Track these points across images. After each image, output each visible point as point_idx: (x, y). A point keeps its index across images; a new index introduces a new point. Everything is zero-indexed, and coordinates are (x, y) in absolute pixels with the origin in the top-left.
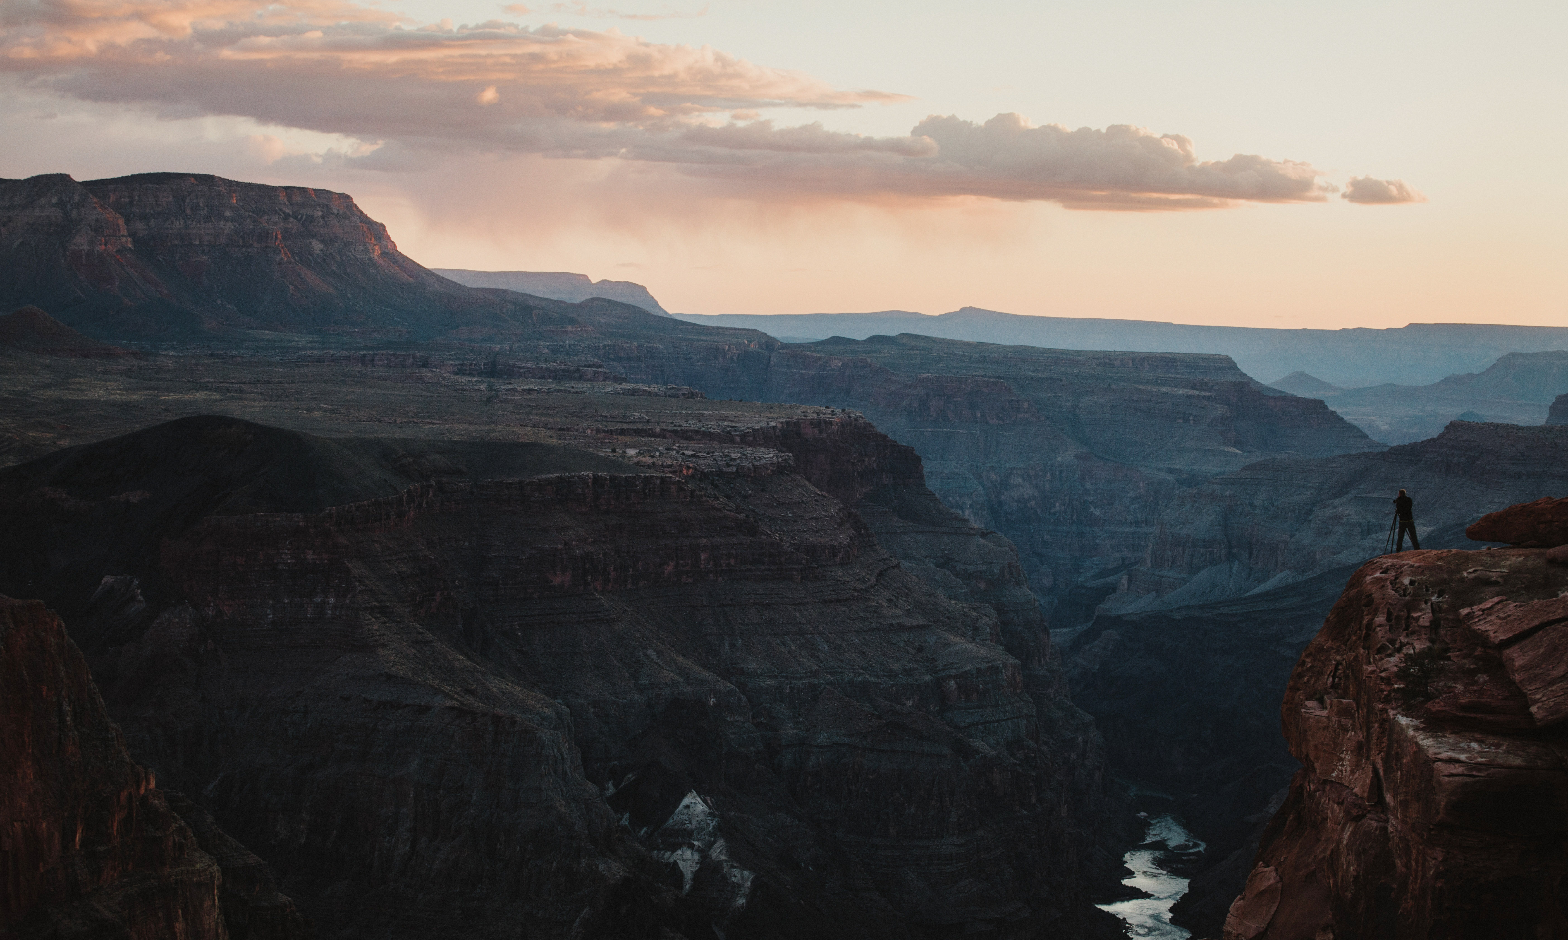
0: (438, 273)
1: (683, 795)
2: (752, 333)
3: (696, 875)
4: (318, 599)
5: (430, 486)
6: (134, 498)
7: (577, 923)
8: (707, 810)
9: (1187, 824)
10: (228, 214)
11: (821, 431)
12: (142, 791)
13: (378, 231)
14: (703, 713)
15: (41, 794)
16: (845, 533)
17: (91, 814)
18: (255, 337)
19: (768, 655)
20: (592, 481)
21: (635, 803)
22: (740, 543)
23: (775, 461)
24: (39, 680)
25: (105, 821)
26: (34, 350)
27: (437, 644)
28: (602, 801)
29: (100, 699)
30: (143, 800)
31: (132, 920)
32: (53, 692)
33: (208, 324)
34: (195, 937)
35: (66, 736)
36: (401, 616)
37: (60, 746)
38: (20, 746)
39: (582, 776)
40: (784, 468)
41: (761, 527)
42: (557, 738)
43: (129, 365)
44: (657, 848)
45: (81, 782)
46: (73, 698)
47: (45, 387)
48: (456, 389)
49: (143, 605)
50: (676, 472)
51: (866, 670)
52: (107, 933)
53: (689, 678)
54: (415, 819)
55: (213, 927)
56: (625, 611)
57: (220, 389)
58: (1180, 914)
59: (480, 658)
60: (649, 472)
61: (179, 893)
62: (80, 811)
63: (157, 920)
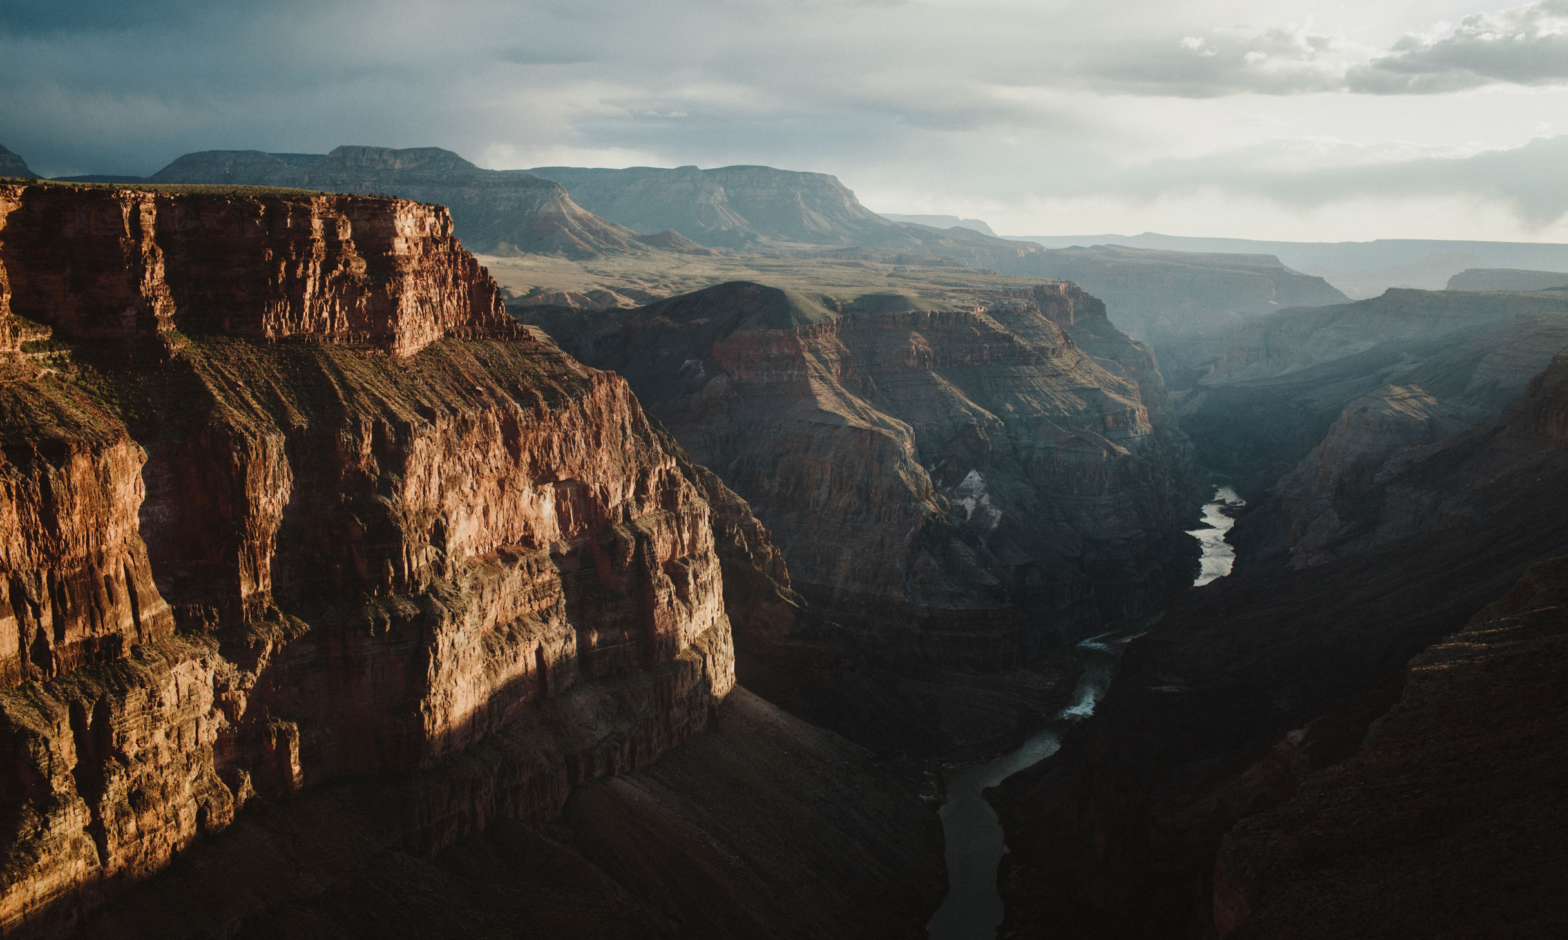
0: (883, 216)
1: (969, 471)
2: (1033, 245)
3: (974, 512)
4: (789, 372)
5: (849, 316)
6: (702, 321)
7: (908, 534)
8: (981, 479)
9: (1238, 492)
10: (774, 185)
11: (1054, 291)
12: (668, 468)
13: (850, 194)
14: (980, 431)
15: (611, 469)
16: (1060, 342)
17: (639, 479)
18: (785, 245)
19: (1016, 402)
20: (931, 314)
21: (945, 475)
22: (1004, 347)
23: (1026, 305)
24: (612, 411)
25: (646, 483)
26: (671, 251)
27: (848, 395)
28: (925, 474)
29: (646, 421)
30: (668, 472)
31: (660, 533)
32: (620, 417)
33: (763, 239)
34: (693, 541)
35: (626, 440)
36: (830, 381)
37: (623, 444)
38: (598, 444)
39: (916, 461)
40: (1030, 308)
41: (1016, 338)
42: (903, 442)
43: (717, 258)
44: (955, 498)
45: (634, 463)
46: (632, 420)
47: (672, 268)
48: (876, 270)
49: (704, 374)
50: (973, 310)
51: (1065, 410)
52: (643, 539)
53: (974, 412)
54: (831, 481)
55: (704, 536)
56: (944, 379)
57: (758, 270)
58: (1229, 538)
59: (868, 402)
60: (959, 310)
61: (686, 519)
62: (633, 478)
63: (673, 533)
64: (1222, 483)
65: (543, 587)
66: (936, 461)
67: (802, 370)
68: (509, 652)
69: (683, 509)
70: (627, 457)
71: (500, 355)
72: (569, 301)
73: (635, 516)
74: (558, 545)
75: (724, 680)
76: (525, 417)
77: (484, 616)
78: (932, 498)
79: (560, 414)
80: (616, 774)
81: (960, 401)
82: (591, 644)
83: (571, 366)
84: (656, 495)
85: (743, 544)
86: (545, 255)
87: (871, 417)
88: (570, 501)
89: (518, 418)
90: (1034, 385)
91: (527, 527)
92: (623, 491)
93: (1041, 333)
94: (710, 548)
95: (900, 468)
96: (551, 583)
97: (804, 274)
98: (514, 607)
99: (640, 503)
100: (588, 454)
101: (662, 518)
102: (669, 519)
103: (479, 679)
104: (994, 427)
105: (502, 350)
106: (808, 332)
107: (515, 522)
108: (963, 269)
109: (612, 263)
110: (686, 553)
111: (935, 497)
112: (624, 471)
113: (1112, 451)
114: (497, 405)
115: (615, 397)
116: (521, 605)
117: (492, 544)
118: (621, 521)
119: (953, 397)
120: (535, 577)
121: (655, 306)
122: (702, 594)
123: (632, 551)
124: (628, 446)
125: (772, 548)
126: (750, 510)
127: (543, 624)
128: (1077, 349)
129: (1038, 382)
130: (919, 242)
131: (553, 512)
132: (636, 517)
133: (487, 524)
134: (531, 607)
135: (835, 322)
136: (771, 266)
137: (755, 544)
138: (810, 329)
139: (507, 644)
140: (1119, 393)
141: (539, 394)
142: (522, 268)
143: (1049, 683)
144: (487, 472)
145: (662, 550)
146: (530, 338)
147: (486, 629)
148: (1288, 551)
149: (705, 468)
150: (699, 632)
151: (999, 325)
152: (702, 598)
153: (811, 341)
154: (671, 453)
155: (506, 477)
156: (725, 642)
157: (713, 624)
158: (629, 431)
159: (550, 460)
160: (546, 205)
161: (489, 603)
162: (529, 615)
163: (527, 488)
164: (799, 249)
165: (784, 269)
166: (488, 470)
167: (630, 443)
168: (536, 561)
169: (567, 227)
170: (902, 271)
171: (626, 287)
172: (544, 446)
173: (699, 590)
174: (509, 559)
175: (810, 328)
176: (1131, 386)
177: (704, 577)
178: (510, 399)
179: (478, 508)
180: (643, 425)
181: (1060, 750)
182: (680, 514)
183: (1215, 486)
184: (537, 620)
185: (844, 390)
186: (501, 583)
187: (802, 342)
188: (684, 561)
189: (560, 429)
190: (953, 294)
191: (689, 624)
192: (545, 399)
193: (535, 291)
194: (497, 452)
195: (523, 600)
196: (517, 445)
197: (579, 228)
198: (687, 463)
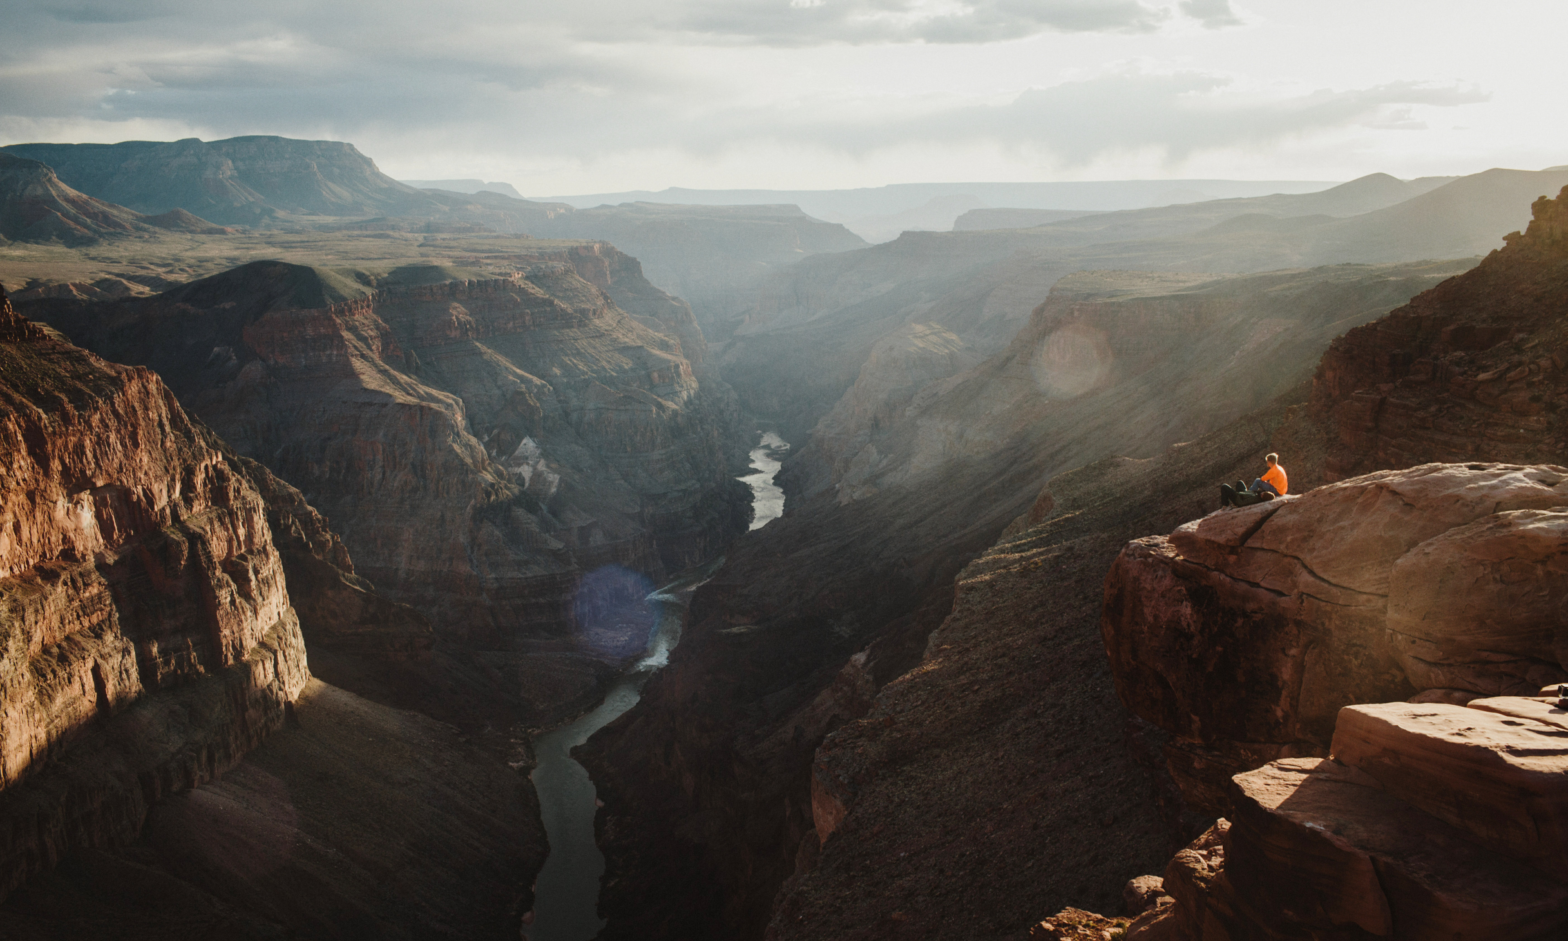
1: (523, 438)
3: (531, 479)
4: (328, 352)
5: (384, 291)
6: (227, 306)
7: (469, 507)
8: (535, 445)
9: (782, 435)
10: (286, 156)
11: (588, 252)
12: (214, 463)
13: (368, 162)
14: (530, 397)
15: (153, 470)
16: (600, 302)
17: (184, 477)
18: (304, 219)
19: (563, 366)
20: (469, 284)
21: (498, 445)
22: (546, 310)
23: (563, 268)
24: (146, 409)
25: (192, 480)
26: (181, 231)
27: (392, 372)
28: (479, 445)
29: (185, 416)
30: (215, 467)
31: (213, 531)
32: (156, 414)
33: (281, 214)
34: (250, 536)
35: (166, 437)
36: (372, 358)
37: (163, 443)
38: (136, 445)
39: (469, 433)
40: (568, 271)
41: (556, 301)
42: (454, 415)
43: (233, 236)
44: (511, 466)
45: (176, 460)
46: (169, 417)
47: (186, 250)
48: (406, 240)
49: (236, 361)
50: (511, 277)
51: (612, 370)
52: (197, 540)
53: (523, 379)
54: (384, 461)
55: (260, 530)
56: (489, 348)
57: (282, 247)
58: (778, 480)
59: (414, 377)
60: (497, 277)
61: (239, 514)
62: (178, 476)
63: (227, 530)
64: (765, 429)
65: (92, 601)
66: (489, 431)
67: (341, 350)
68: (62, 674)
69: (235, 504)
70: (168, 455)
71: (12, 358)
72: (75, 292)
73: (184, 517)
74: (103, 555)
75: (298, 675)
76: (50, 423)
77: (28, 639)
78: (489, 469)
79: (89, 416)
80: (196, 785)
81: (507, 368)
82: (152, 655)
83: (95, 364)
84: (204, 493)
85: (300, 534)
86: (37, 243)
87: (418, 393)
88: (111, 508)
89: (42, 424)
90: (579, 347)
91: (66, 539)
92: (169, 491)
93: (580, 295)
94: (268, 542)
95: (454, 441)
96: (99, 596)
97: (331, 249)
98: (61, 625)
99: (189, 502)
100: (126, 456)
101: (214, 515)
102: (222, 516)
103: (32, 707)
104: (544, 393)
105: (14, 352)
106: (343, 309)
107: (51, 536)
108: (495, 234)
109: (116, 248)
110: (243, 550)
111: (492, 468)
112: (167, 470)
113: (660, 407)
114: (17, 412)
115: (148, 393)
116: (69, 622)
117: (28, 562)
118: (169, 523)
119: (499, 366)
120: (82, 591)
121: (174, 291)
122: (265, 589)
123: (186, 553)
124: (168, 444)
125: (330, 535)
126: (303, 498)
127: (96, 640)
128: (617, 308)
129: (582, 344)
130: (447, 209)
131: (94, 521)
132: (186, 517)
133: (20, 542)
134: (81, 623)
135: (370, 297)
136: (294, 242)
137: (313, 533)
138: (345, 307)
139: (58, 665)
140: (662, 350)
141: (63, 396)
142: (12, 259)
143: (622, 639)
144: (13, 485)
145: (218, 548)
146: (44, 337)
147: (32, 652)
148: (835, 488)
149: (251, 460)
150: (266, 628)
151: (538, 289)
152: (265, 593)
153: (347, 319)
154: (215, 446)
155: (36, 489)
156: (294, 636)
157: (279, 618)
158: (168, 428)
159: (84, 466)
160: (30, 187)
161: (33, 625)
162: (80, 632)
163: (61, 498)
164: (321, 222)
165: (305, 245)
166: (14, 483)
167: (171, 441)
168: (81, 574)
169: (58, 211)
170: (434, 240)
171: (137, 274)
172: (75, 451)
173: (262, 586)
174: (51, 576)
175: (345, 305)
176: (672, 341)
177: (265, 572)
178: (30, 404)
179: (8, 525)
180: (182, 421)
181: (640, 701)
182: (233, 510)
183: (759, 432)
184: (89, 637)
185: (387, 367)
186: (44, 602)
187: (338, 321)
188: (243, 557)
189: (92, 432)
190: (489, 261)
191: (255, 622)
192: (70, 402)
193: (33, 284)
194: (22, 463)
195: (71, 618)
196: (45, 453)
197: (73, 211)
198: (231, 456)
